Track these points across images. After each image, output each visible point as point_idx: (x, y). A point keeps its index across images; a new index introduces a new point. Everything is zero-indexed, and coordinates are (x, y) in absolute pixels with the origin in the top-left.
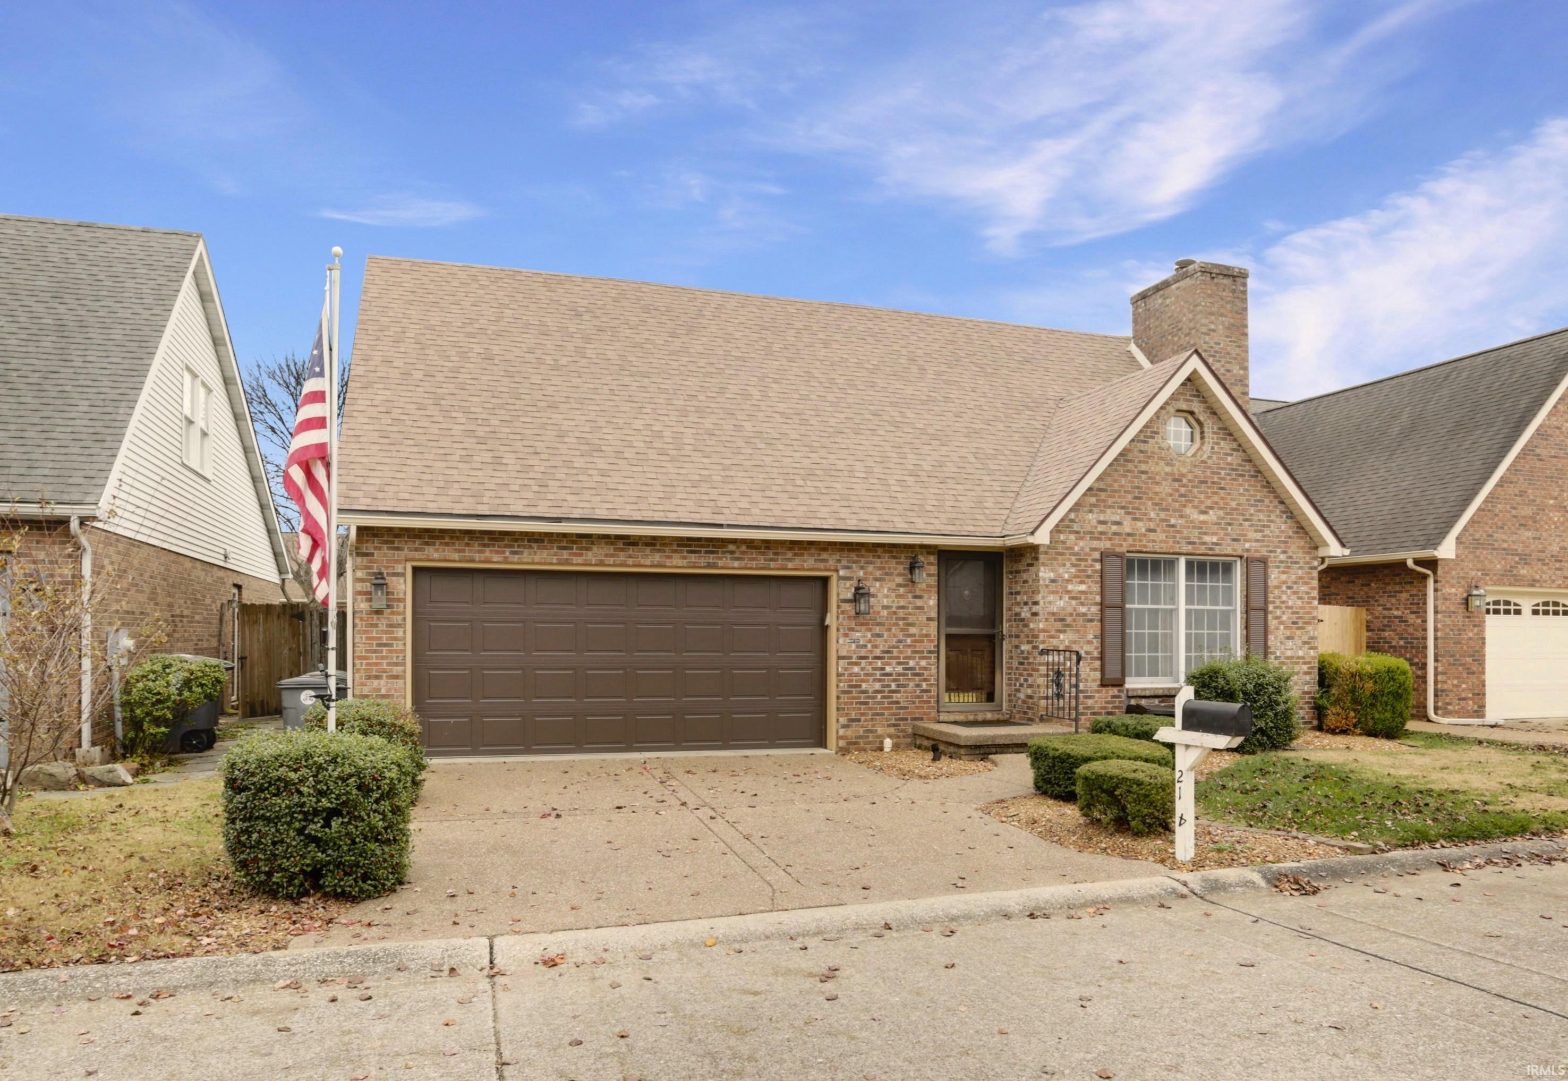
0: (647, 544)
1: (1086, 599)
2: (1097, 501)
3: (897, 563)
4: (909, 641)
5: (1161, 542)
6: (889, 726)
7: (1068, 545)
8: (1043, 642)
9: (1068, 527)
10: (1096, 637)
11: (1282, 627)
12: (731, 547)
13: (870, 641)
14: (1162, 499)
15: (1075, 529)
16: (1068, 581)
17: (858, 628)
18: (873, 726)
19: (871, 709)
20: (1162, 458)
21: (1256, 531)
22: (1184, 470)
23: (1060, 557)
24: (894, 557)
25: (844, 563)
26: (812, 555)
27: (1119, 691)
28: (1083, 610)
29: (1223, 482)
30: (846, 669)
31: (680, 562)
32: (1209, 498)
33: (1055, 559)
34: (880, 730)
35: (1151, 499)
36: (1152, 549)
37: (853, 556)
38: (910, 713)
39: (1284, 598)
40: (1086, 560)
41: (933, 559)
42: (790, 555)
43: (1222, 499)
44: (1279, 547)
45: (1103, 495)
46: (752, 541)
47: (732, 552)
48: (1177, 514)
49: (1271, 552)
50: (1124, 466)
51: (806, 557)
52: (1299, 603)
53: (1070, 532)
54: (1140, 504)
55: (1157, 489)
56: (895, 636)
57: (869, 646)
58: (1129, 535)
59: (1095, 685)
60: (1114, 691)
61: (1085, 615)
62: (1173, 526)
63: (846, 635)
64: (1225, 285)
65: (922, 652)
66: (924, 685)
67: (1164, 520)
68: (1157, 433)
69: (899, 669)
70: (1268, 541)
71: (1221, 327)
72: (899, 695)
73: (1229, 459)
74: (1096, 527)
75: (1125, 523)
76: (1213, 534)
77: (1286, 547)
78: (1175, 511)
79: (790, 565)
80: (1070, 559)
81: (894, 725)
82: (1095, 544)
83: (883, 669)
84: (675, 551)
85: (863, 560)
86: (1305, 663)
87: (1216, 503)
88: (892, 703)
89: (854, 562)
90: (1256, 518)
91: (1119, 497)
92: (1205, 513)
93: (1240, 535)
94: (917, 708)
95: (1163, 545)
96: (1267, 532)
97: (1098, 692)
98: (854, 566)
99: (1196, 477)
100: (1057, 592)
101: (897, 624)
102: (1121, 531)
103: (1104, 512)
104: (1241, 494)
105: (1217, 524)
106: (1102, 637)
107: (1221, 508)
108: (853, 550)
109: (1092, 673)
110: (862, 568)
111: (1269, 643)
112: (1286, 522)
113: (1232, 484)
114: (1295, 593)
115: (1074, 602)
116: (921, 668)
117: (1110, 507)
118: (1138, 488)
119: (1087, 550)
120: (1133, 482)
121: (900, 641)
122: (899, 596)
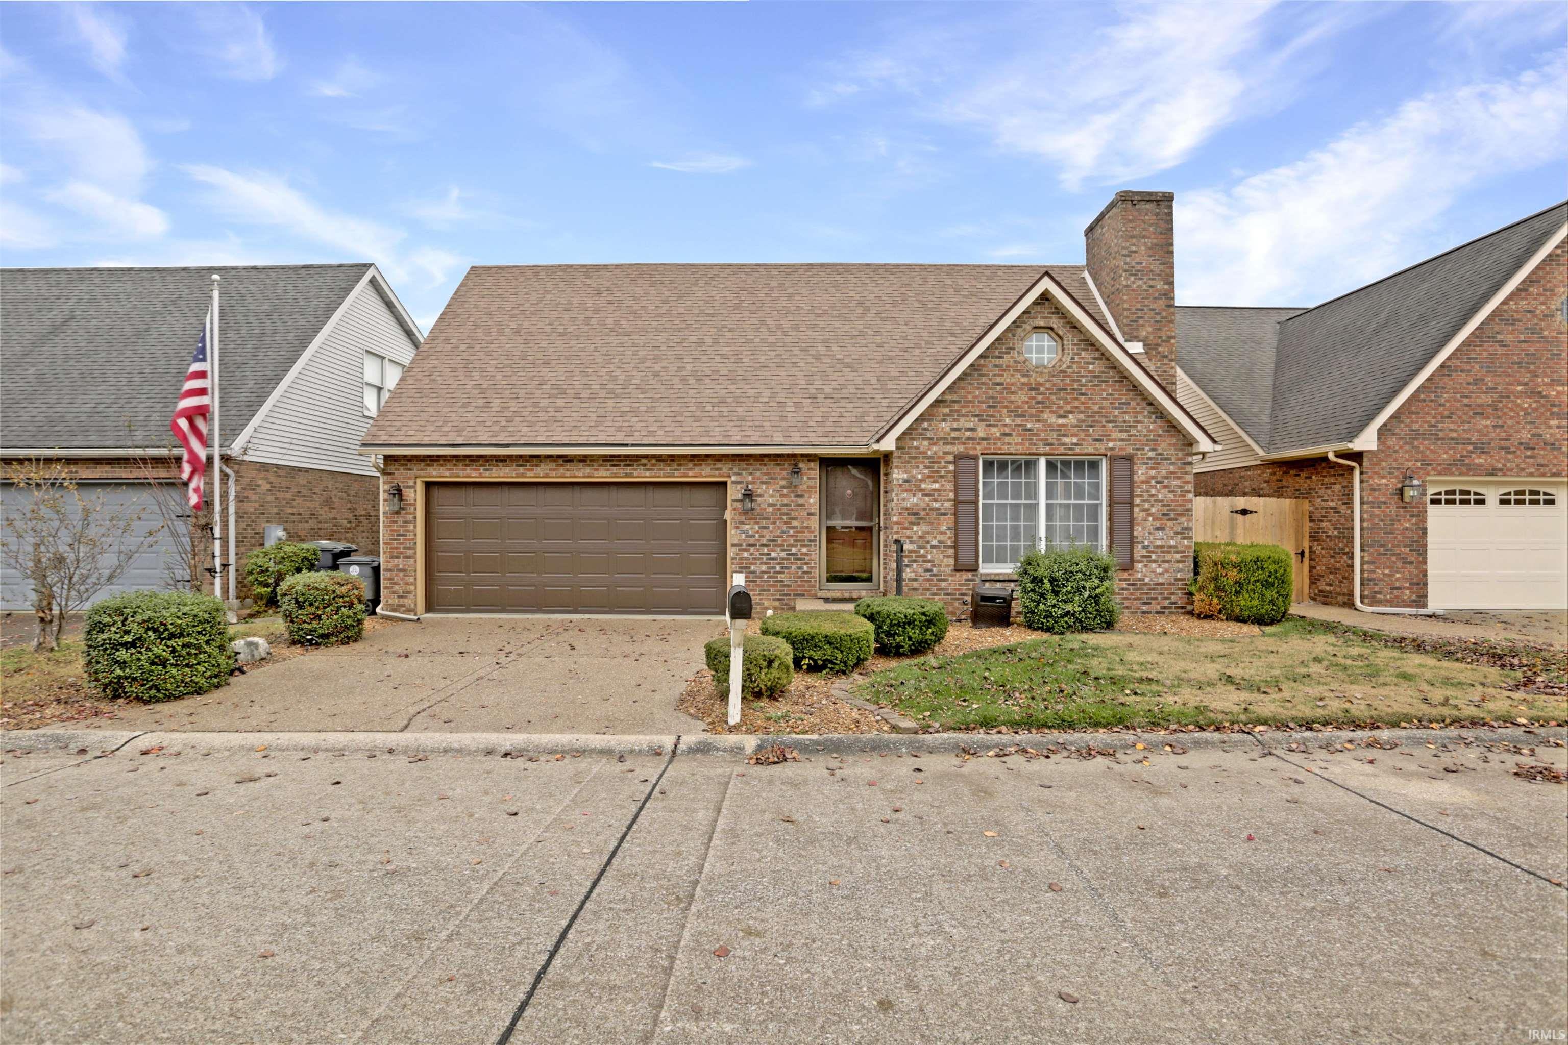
0: (580, 461)
1: (939, 495)
2: (951, 411)
3: (781, 470)
4: (791, 532)
5: (1016, 444)
6: (774, 600)
7: (921, 449)
8: (897, 533)
9: (921, 434)
10: (949, 528)
11: (1151, 519)
12: (644, 461)
13: (758, 532)
14: (1018, 407)
15: (929, 436)
16: (921, 481)
17: (748, 522)
18: (761, 599)
19: (759, 586)
20: (1018, 371)
21: (1121, 431)
22: (1041, 380)
23: (913, 461)
24: (779, 465)
25: (736, 470)
26: (709, 465)
27: (973, 575)
28: (936, 505)
29: (1084, 388)
30: (737, 554)
31: (605, 474)
32: (1069, 403)
33: (909, 462)
34: (766, 603)
35: (1006, 407)
36: (1007, 451)
37: (744, 465)
38: (792, 590)
39: (1153, 492)
40: (940, 463)
41: (815, 466)
42: (690, 465)
43: (1083, 403)
44: (1147, 445)
45: (956, 406)
46: (661, 456)
47: (645, 465)
48: (1034, 419)
49: (1138, 449)
50: (978, 379)
51: (704, 467)
52: (1171, 496)
53: (923, 439)
54: (994, 412)
55: (1012, 398)
56: (779, 528)
57: (757, 536)
58: (983, 439)
59: (948, 570)
60: (969, 575)
61: (938, 509)
62: (1029, 430)
63: (737, 528)
64: (1148, 210)
65: (804, 541)
66: (805, 568)
67: (1020, 425)
68: (1014, 349)
69: (783, 554)
70: (1134, 440)
71: (1143, 248)
72: (783, 576)
73: (1091, 367)
74: (949, 434)
75: (979, 429)
76: (1072, 436)
77: (1155, 445)
78: (1031, 416)
79: (691, 473)
80: (923, 462)
81: (779, 600)
82: (948, 448)
83: (769, 554)
84: (602, 465)
85: (751, 468)
86: (1177, 552)
87: (1077, 408)
88: (777, 581)
89: (744, 470)
90: (1121, 419)
91: (973, 407)
92: (1065, 417)
93: (1102, 435)
94: (799, 586)
95: (1019, 447)
96: (1133, 431)
97: (952, 576)
98: (744, 472)
99: (1054, 385)
100: (911, 491)
101: (781, 519)
102: (975, 436)
103: (958, 420)
104: (1103, 399)
105: (1077, 426)
106: (956, 528)
107: (1082, 412)
108: (743, 460)
109: (945, 560)
110: (751, 474)
111: (1135, 534)
112: (1155, 422)
113: (1095, 390)
114: (1165, 487)
115: (927, 499)
116: (802, 554)
117: (963, 416)
118: (992, 398)
119: (941, 454)
120: (987, 393)
121: (784, 532)
122: (782, 496)
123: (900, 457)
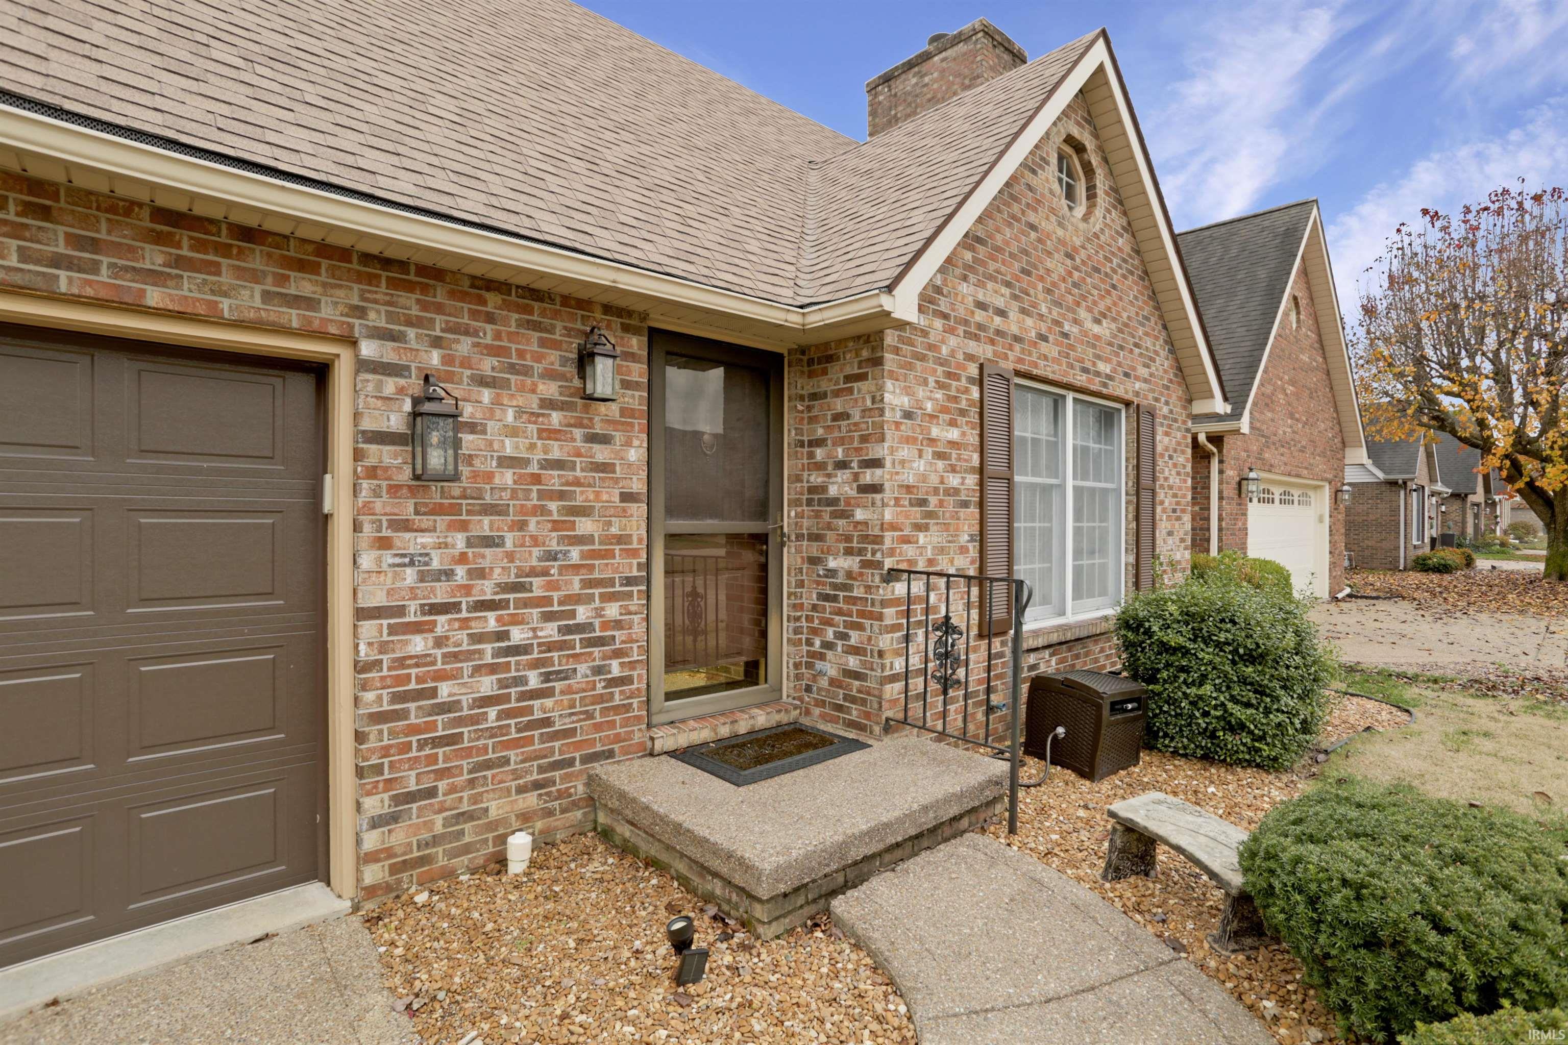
1: (959, 458)
2: (977, 261)
3: (543, 343)
4: (575, 554)
5: (1053, 361)
6: (521, 790)
8: (892, 552)
11: (1165, 517)
13: (462, 559)
14: (1054, 284)
15: (946, 310)
16: (931, 418)
17: (425, 521)
18: (475, 800)
19: (467, 753)
20: (1054, 209)
21: (1144, 365)
22: (1078, 242)
23: (919, 365)
24: (536, 326)
25: (377, 318)
26: (255, 277)
27: (1002, 645)
28: (954, 481)
29: (1115, 277)
30: (384, 647)
32: (1102, 298)
33: (911, 367)
34: (496, 808)
35: (1041, 279)
36: (1042, 373)
37: (409, 303)
38: (578, 745)
39: (1167, 472)
40: (958, 378)
41: (636, 344)
43: (1115, 304)
44: (1163, 395)
45: (983, 253)
48: (1070, 316)
49: (1156, 400)
51: (226, 279)
53: (939, 314)
54: (1028, 283)
55: (1048, 263)
56: (536, 542)
57: (461, 572)
58: (1016, 339)
59: (970, 639)
60: (996, 645)
61: (956, 491)
62: (1066, 336)
63: (384, 543)
65: (611, 582)
66: (615, 668)
67: (1057, 323)
69: (550, 631)
70: (1154, 383)
72: (549, 702)
74: (972, 313)
75: (1010, 315)
76: (1106, 360)
77: (1168, 396)
78: (1068, 309)
79: (154, 297)
80: (934, 372)
81: (537, 785)
82: (973, 347)
83: (502, 636)
85: (440, 320)
87: (1109, 309)
88: (530, 725)
89: (409, 323)
90: (1144, 345)
91: (1003, 262)
92: (1099, 322)
93: (1130, 368)
94: (598, 727)
96: (1153, 368)
98: (411, 333)
99: (1091, 257)
100: (914, 441)
101: (543, 511)
102: (1006, 329)
103: (984, 285)
104: (1131, 302)
105: (1110, 344)
106: (981, 538)
107: (1113, 320)
108: (410, 287)
109: (965, 614)
110: (437, 343)
113: (1123, 283)
114: (1174, 466)
115: (940, 464)
116: (605, 626)
117: (991, 277)
118: (1026, 252)
119: (960, 357)
120: (1020, 240)
121: (551, 556)
122: (548, 434)
123: (896, 351)
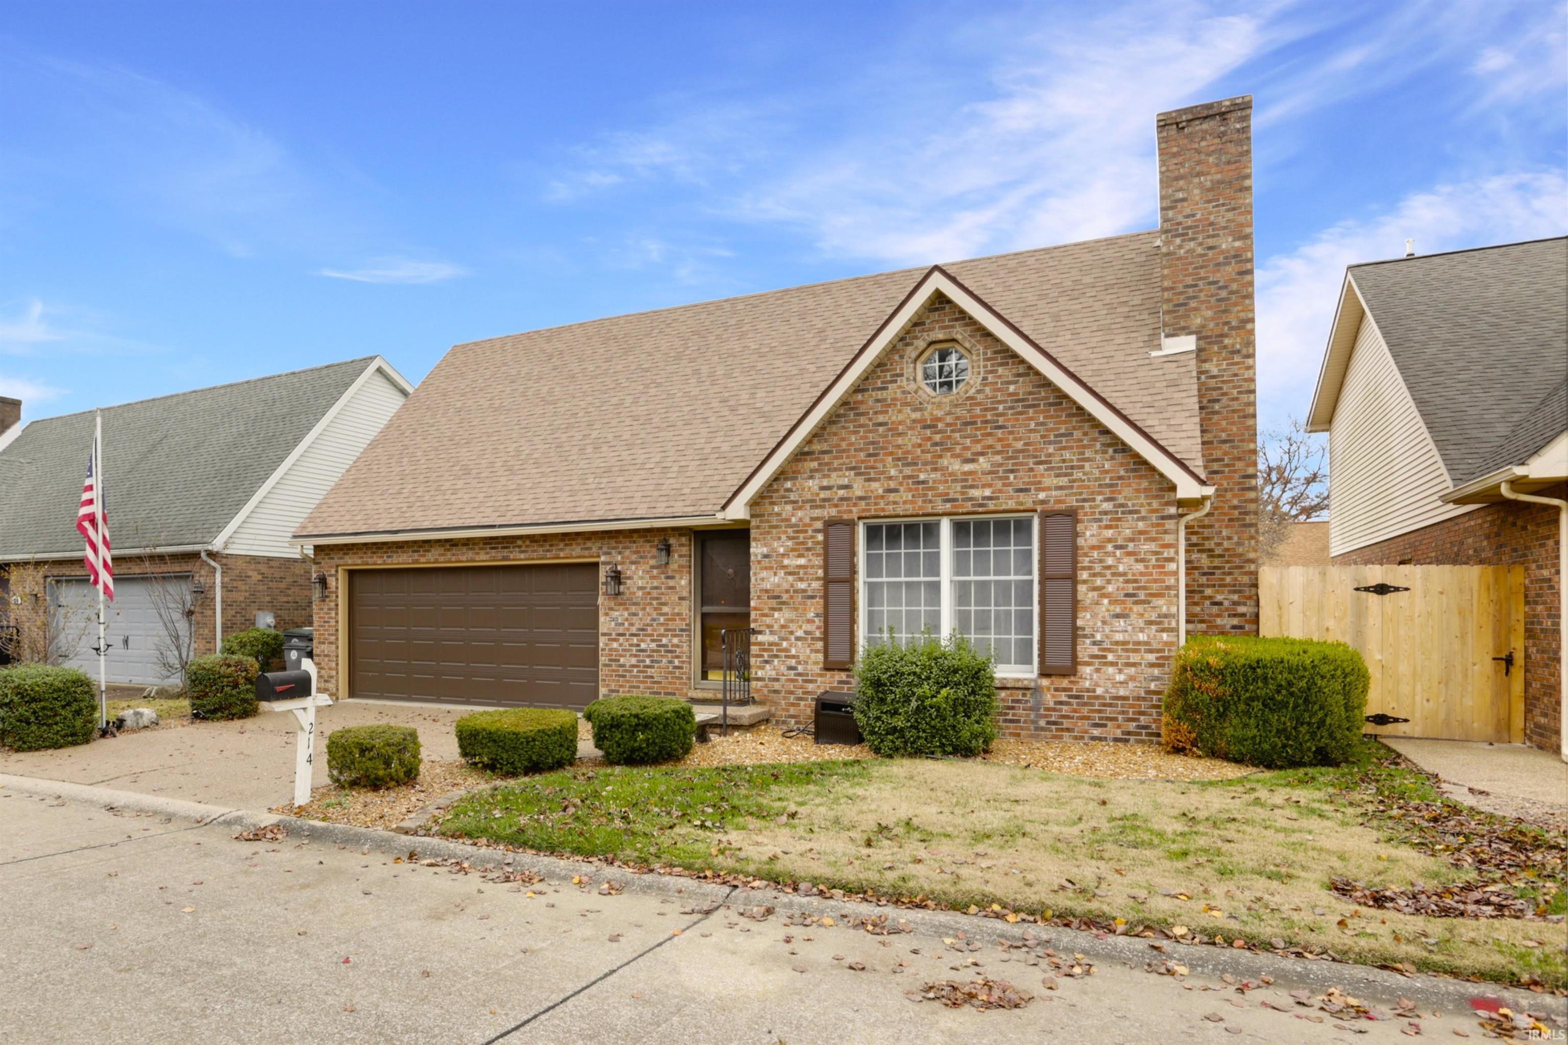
0: (464, 545)
1: (806, 573)
2: (820, 464)
3: (650, 547)
4: (662, 619)
5: (905, 502)
7: (784, 516)
9: (784, 497)
10: (817, 615)
11: (1106, 601)
12: (519, 542)
13: (627, 620)
14: (908, 452)
15: (792, 498)
16: (783, 555)
17: (617, 608)
19: (628, 681)
20: (907, 404)
21: (1058, 476)
22: (939, 413)
23: (774, 531)
24: (648, 541)
25: (605, 549)
26: (579, 544)
27: (848, 676)
28: (802, 585)
29: (1001, 419)
30: (607, 645)
31: (487, 557)
32: (978, 441)
33: (768, 533)
35: (891, 454)
36: (892, 513)
37: (613, 543)
38: (663, 688)
39: (1110, 561)
40: (806, 531)
41: (689, 540)
42: (561, 545)
43: (1000, 440)
44: (1100, 493)
45: (827, 458)
46: (534, 536)
47: (520, 547)
48: (929, 468)
49: (1084, 500)
50: (855, 421)
51: (574, 546)
52: (1140, 567)
53: (786, 503)
54: (875, 461)
55: (900, 441)
56: (649, 615)
57: (626, 624)
58: (861, 498)
59: (817, 669)
60: (843, 676)
61: (804, 591)
62: (923, 482)
63: (608, 614)
64: (1206, 131)
65: (675, 630)
66: (676, 662)
67: (909, 477)
68: (902, 375)
69: (653, 646)
70: (1079, 487)
71: (1196, 191)
72: (653, 671)
73: (1012, 388)
74: (818, 494)
75: (855, 486)
76: (984, 486)
77: (1113, 492)
78: (925, 463)
79: (562, 555)
80: (786, 532)
82: (817, 513)
83: (638, 645)
84: (481, 549)
85: (621, 546)
86: (1151, 651)
87: (991, 447)
89: (614, 548)
90: (1058, 459)
91: (848, 457)
92: (973, 461)
93: (1028, 483)
94: (670, 683)
95: (908, 506)
96: (1077, 474)
97: (821, 675)
98: (614, 552)
99: (957, 418)
100: (771, 568)
101: (651, 604)
102: (850, 495)
103: (829, 476)
104: (1031, 431)
105: (990, 473)
106: (826, 615)
107: (998, 453)
108: (612, 538)
109: (813, 655)
110: (620, 553)
111: (1079, 623)
112: (1112, 458)
113: (1017, 420)
114: (1129, 554)
115: (790, 578)
116: (673, 646)
117: (835, 470)
118: (873, 443)
119: (807, 520)
120: (866, 437)
121: (654, 620)
122: (653, 577)
123: (758, 527)
